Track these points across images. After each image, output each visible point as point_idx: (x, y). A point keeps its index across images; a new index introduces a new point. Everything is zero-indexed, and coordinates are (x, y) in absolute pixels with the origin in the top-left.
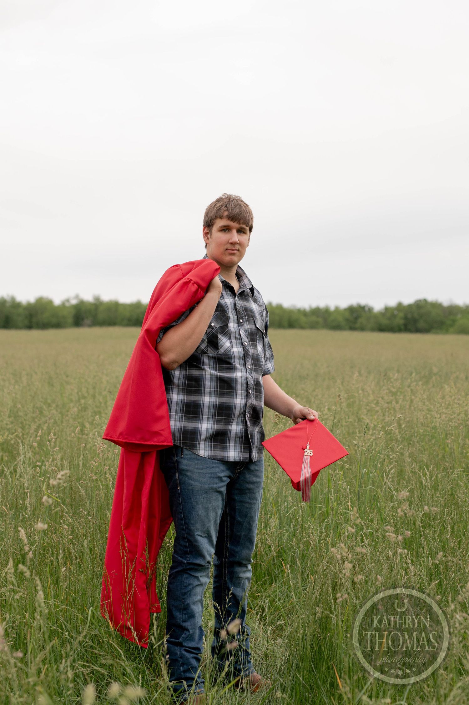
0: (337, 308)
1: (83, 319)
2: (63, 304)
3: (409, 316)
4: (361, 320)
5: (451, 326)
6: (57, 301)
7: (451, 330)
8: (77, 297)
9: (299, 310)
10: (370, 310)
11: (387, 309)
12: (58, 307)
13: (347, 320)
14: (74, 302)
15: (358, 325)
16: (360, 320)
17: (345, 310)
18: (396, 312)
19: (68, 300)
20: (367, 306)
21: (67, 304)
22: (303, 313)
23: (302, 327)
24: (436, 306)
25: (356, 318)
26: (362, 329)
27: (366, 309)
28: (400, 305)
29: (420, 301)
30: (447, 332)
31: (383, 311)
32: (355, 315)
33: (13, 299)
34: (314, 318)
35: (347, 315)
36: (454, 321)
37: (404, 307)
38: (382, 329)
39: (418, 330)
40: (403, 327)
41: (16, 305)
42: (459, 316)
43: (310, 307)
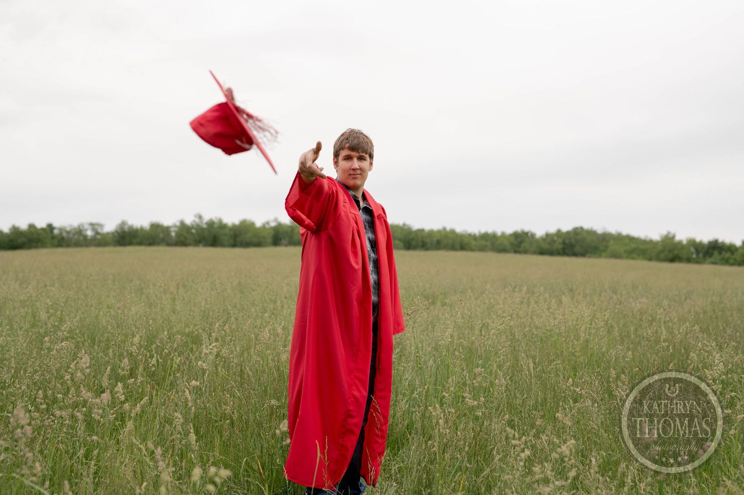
0: (503, 234)
1: (280, 239)
2: (264, 226)
3: (567, 241)
4: (525, 245)
5: (604, 251)
6: (258, 224)
7: (604, 254)
8: (276, 220)
9: (470, 235)
10: (533, 235)
11: (547, 235)
12: (260, 229)
13: (512, 244)
14: (273, 224)
15: (522, 249)
16: (523, 245)
17: (511, 235)
18: (555, 238)
19: (268, 223)
20: (530, 232)
21: (267, 226)
22: (474, 237)
23: (472, 250)
24: (591, 233)
25: (521, 243)
26: (526, 252)
27: (530, 235)
28: (559, 231)
29: (577, 228)
30: (600, 256)
31: (544, 237)
32: (519, 240)
33: (220, 221)
34: (483, 242)
35: (512, 239)
36: (607, 247)
37: (563, 233)
38: (542, 252)
39: (575, 255)
40: (561, 251)
41: (223, 226)
42: (612, 242)
43: (480, 232)
